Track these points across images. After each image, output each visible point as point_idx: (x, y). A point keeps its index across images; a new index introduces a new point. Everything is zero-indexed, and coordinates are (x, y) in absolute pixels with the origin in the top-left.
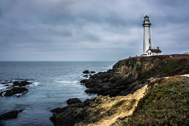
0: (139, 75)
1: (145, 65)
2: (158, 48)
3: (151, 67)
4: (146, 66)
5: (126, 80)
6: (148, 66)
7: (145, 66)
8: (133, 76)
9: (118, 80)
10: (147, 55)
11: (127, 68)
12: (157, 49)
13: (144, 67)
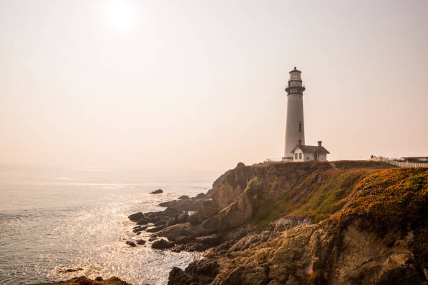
0: (255, 209)
1: (271, 183)
2: (320, 143)
3: (284, 191)
4: (273, 186)
5: (223, 220)
6: (277, 186)
7: (271, 186)
8: (240, 210)
9: (205, 219)
10: (292, 158)
11: (232, 190)
12: (317, 145)
13: (269, 190)
